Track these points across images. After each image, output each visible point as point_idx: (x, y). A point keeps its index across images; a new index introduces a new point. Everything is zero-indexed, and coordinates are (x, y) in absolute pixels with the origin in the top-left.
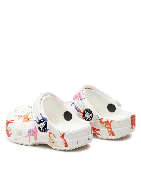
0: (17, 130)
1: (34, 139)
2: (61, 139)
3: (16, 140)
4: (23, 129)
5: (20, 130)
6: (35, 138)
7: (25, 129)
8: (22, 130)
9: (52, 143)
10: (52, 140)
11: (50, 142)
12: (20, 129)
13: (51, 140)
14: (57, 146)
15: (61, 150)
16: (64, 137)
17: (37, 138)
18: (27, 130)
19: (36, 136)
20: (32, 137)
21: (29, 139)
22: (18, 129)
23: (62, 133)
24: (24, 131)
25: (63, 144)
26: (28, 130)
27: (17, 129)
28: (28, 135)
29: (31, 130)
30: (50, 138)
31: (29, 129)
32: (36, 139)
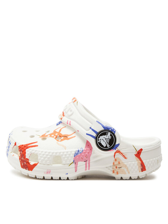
0: (51, 156)
1: (85, 166)
2: (136, 160)
3: (48, 172)
4: (63, 153)
5: (58, 154)
6: (86, 164)
7: (67, 152)
8: (61, 154)
9: (118, 168)
10: (118, 163)
11: (115, 167)
12: (56, 153)
13: (116, 163)
14: (127, 172)
15: (130, 179)
16: (141, 156)
17: (89, 163)
18: (71, 152)
19: (89, 161)
20: (81, 164)
21: (75, 167)
22: (53, 153)
23: (138, 150)
24: (66, 155)
25: (139, 167)
26: (74, 153)
27: (51, 154)
28: (74, 162)
29: (78, 151)
30: (116, 160)
31: (75, 150)
32: (88, 166)
